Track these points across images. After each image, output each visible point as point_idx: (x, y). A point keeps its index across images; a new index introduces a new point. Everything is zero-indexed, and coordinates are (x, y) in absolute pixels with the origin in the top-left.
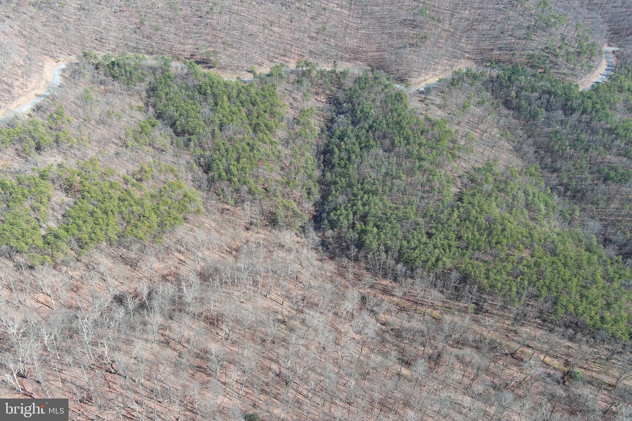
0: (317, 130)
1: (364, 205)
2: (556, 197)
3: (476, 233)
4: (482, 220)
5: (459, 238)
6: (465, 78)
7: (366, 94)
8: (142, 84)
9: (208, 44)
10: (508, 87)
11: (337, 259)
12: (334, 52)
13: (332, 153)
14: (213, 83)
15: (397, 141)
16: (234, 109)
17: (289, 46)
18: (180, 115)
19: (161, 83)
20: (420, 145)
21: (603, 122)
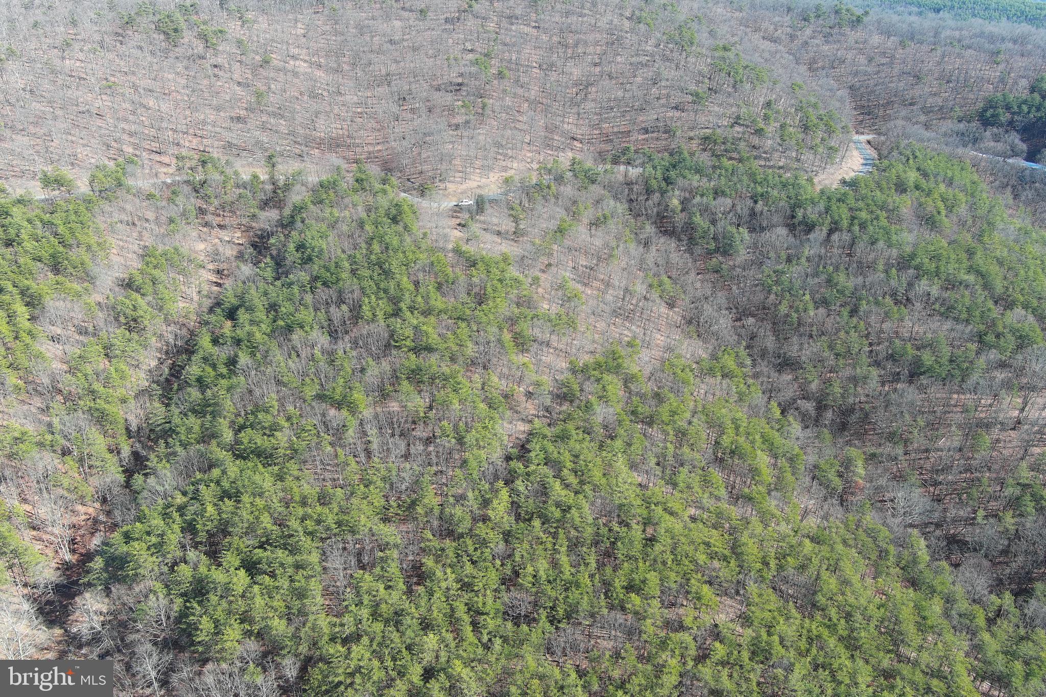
2: (796, 428)
3: (564, 559)
5: (510, 581)
6: (568, 178)
10: (663, 193)
13: (194, 351)
15: (367, 308)
20: (427, 313)
21: (881, 244)
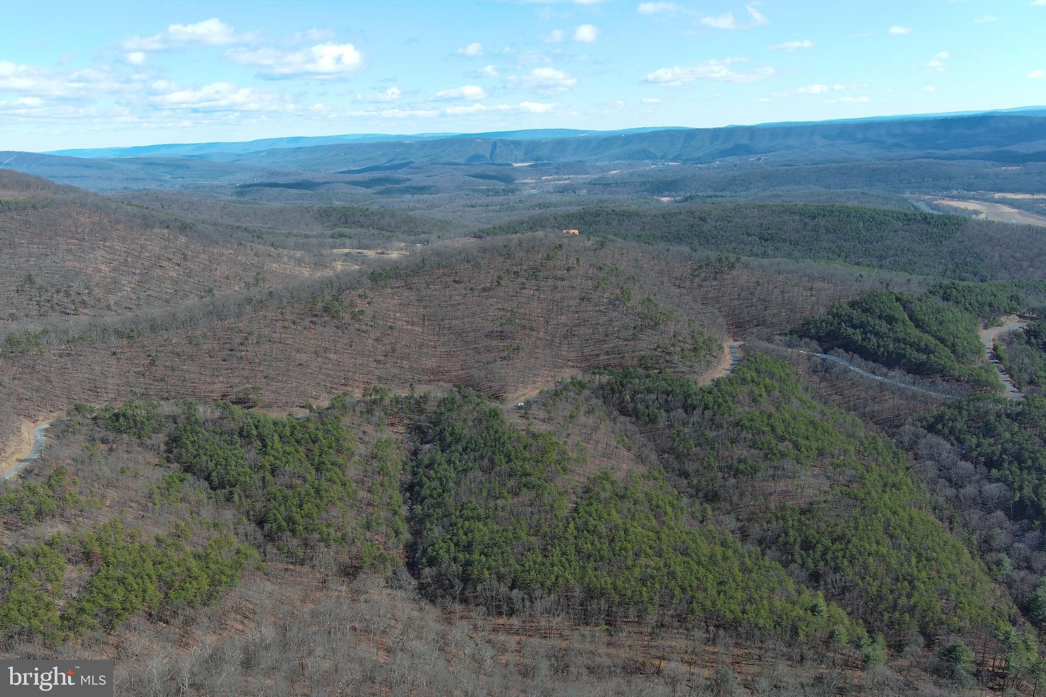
0: (400, 460)
1: (466, 534)
2: (684, 499)
3: (597, 543)
4: (602, 528)
5: (579, 551)
6: (571, 387)
7: (455, 415)
8: (160, 435)
9: (245, 381)
10: (620, 393)
11: (439, 600)
13: (421, 485)
14: (258, 421)
15: (496, 460)
16: (288, 448)
17: (350, 374)
18: (216, 465)
19: (186, 431)
21: (726, 416)
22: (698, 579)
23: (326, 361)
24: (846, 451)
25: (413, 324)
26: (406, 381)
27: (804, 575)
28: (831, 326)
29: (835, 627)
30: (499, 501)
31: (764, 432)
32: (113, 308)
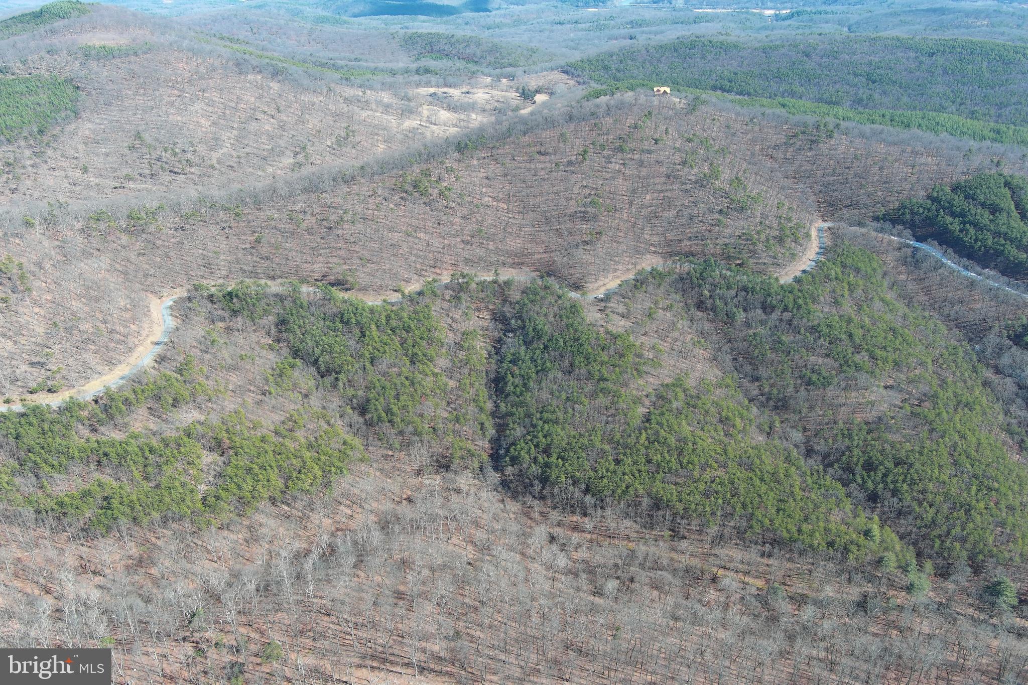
0: (484, 353)
1: (545, 437)
2: (754, 408)
3: (666, 455)
4: (672, 440)
5: (649, 461)
6: (651, 279)
7: (537, 308)
8: (271, 317)
9: (342, 261)
10: (700, 286)
11: (520, 498)
12: (494, 258)
13: (505, 380)
14: (357, 309)
15: (576, 361)
16: (385, 339)
17: (440, 255)
18: (322, 351)
19: (292, 314)
20: (602, 363)
21: (804, 320)
22: (759, 496)
23: (416, 241)
24: (922, 364)
25: (498, 201)
26: (491, 264)
27: (862, 496)
28: (929, 210)
29: (886, 554)
30: (576, 406)
31: (841, 340)
32: (217, 166)
